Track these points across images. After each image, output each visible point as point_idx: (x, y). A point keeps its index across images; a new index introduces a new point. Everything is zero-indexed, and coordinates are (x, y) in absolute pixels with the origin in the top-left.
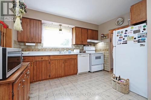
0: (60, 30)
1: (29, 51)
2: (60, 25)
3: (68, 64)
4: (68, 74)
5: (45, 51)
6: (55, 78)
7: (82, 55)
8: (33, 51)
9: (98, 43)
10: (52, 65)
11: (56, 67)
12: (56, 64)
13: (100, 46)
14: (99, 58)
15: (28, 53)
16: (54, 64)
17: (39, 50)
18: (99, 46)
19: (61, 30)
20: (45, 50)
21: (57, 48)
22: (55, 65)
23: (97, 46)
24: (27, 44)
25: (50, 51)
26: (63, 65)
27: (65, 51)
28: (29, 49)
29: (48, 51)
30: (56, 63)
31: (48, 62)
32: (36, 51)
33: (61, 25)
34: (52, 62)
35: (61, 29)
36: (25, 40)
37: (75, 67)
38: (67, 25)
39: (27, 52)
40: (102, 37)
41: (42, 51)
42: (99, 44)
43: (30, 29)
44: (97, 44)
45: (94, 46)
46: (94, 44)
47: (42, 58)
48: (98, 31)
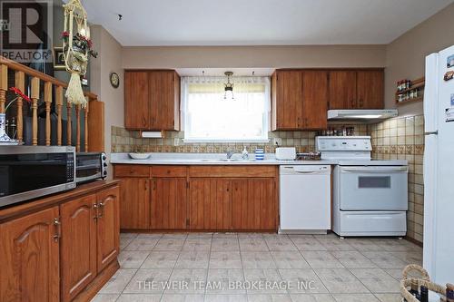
0: (227, 89)
1: (153, 151)
2: (228, 74)
3: (245, 196)
4: (244, 227)
5: (189, 152)
6: (204, 230)
7: (297, 168)
8: (160, 151)
9: (381, 121)
10: (194, 193)
11: (207, 200)
12: (207, 192)
13: (393, 132)
14: (383, 182)
15: (149, 158)
16: (200, 191)
17: (174, 150)
18: (386, 133)
19: (231, 89)
20: (189, 148)
21: (221, 145)
22: (203, 192)
23: (380, 134)
24: (145, 135)
25: (203, 152)
26: (227, 195)
27: (245, 151)
28: (152, 146)
29: (196, 152)
30: (207, 187)
31: (184, 185)
32: (167, 151)
33: (232, 73)
34: (195, 182)
35: (229, 86)
36: (139, 126)
37: (267, 209)
38: (248, 71)
39: (146, 155)
40: (399, 92)
41: (182, 152)
42: (387, 124)
43: (149, 96)
44: (381, 127)
45: (368, 132)
46: (368, 127)
47: (169, 172)
48: (381, 70)
